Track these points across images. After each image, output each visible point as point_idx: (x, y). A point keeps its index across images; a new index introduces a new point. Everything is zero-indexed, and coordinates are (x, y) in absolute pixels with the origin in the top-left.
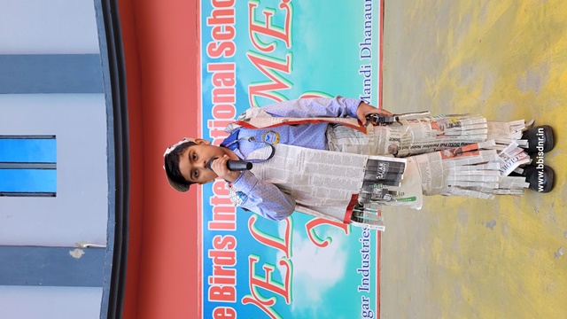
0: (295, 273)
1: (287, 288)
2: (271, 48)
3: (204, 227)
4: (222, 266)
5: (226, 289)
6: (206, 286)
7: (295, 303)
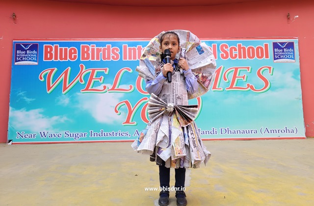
0: (99, 95)
1: (90, 90)
2: (226, 80)
3: (125, 42)
4: (102, 52)
5: (88, 54)
6: (89, 43)
7: (81, 94)
